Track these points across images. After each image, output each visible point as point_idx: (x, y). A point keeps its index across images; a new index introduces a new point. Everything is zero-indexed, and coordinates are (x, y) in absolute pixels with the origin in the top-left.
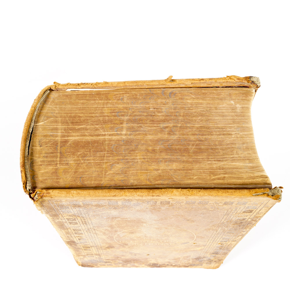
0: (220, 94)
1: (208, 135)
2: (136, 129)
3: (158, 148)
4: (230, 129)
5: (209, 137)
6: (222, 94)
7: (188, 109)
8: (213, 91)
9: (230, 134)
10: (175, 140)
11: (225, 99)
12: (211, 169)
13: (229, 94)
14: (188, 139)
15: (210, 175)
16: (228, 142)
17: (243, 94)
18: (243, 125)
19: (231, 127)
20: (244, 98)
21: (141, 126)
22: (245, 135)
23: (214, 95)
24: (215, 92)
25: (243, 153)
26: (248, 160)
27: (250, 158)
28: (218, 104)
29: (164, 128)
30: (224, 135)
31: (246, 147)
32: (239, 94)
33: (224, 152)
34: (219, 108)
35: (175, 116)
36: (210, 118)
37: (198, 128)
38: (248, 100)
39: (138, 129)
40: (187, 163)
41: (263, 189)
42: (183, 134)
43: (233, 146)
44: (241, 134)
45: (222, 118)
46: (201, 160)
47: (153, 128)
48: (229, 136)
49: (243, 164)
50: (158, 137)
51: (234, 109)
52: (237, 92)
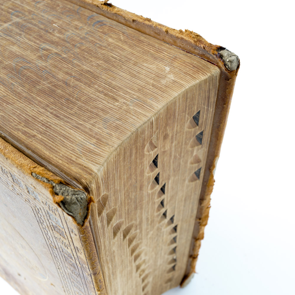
0: (161, 51)
1: (85, 84)
2: (13, 34)
3: (7, 63)
4: (123, 93)
5: (83, 86)
6: (163, 53)
7: (98, 47)
8: (154, 44)
9: (116, 99)
10: (38, 66)
11: (162, 60)
12: (32, 118)
13: (174, 57)
14: (54, 74)
15: (21, 123)
16: (100, 106)
17: (195, 67)
18: (149, 100)
19: (127, 93)
20: (191, 73)
21: (20, 35)
22: (136, 112)
23: (152, 49)
24: (157, 45)
25: (104, 128)
26: (98, 139)
27: (103, 140)
28: (146, 61)
29: (43, 49)
30: (106, 95)
31: (118, 125)
32: (188, 64)
33: (78, 112)
34: (140, 66)
35: (73, 45)
36: (113, 69)
37: (82, 70)
38: (195, 78)
39: (15, 35)
40: (16, 95)
41: (52, 174)
42: (55, 67)
43: (101, 113)
44: (132, 108)
45: (129, 77)
46: (36, 102)
47: (30, 43)
48: (111, 101)
49: (82, 140)
50: (24, 53)
51: (159, 76)
52: (188, 60)
